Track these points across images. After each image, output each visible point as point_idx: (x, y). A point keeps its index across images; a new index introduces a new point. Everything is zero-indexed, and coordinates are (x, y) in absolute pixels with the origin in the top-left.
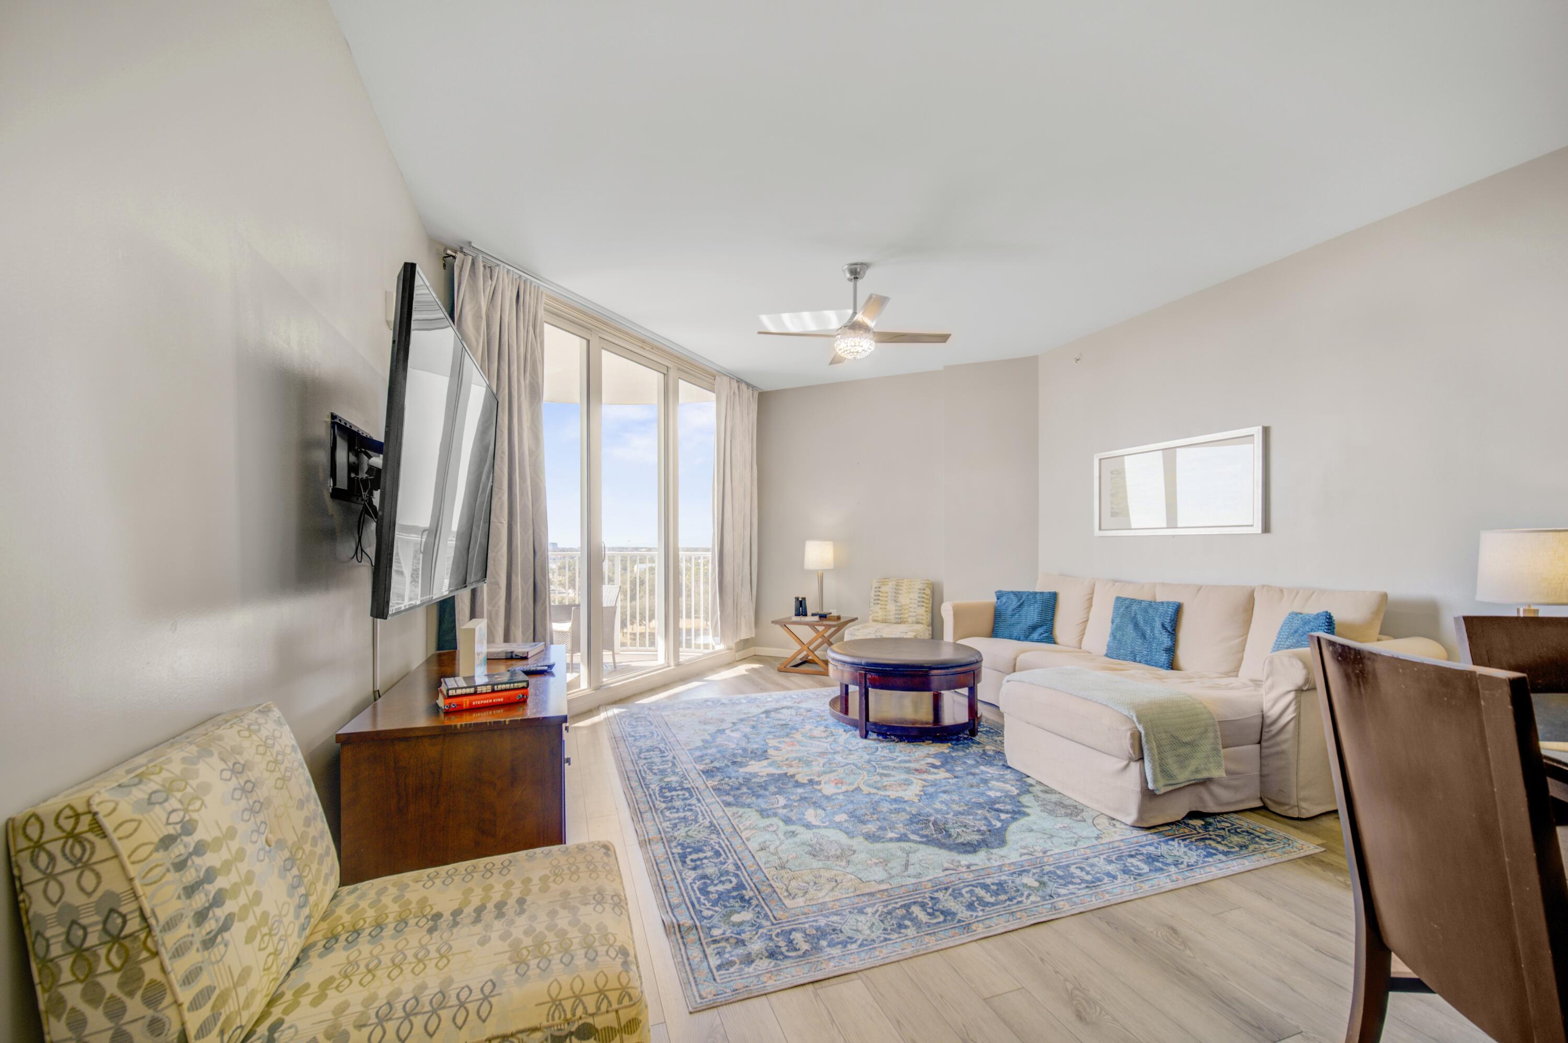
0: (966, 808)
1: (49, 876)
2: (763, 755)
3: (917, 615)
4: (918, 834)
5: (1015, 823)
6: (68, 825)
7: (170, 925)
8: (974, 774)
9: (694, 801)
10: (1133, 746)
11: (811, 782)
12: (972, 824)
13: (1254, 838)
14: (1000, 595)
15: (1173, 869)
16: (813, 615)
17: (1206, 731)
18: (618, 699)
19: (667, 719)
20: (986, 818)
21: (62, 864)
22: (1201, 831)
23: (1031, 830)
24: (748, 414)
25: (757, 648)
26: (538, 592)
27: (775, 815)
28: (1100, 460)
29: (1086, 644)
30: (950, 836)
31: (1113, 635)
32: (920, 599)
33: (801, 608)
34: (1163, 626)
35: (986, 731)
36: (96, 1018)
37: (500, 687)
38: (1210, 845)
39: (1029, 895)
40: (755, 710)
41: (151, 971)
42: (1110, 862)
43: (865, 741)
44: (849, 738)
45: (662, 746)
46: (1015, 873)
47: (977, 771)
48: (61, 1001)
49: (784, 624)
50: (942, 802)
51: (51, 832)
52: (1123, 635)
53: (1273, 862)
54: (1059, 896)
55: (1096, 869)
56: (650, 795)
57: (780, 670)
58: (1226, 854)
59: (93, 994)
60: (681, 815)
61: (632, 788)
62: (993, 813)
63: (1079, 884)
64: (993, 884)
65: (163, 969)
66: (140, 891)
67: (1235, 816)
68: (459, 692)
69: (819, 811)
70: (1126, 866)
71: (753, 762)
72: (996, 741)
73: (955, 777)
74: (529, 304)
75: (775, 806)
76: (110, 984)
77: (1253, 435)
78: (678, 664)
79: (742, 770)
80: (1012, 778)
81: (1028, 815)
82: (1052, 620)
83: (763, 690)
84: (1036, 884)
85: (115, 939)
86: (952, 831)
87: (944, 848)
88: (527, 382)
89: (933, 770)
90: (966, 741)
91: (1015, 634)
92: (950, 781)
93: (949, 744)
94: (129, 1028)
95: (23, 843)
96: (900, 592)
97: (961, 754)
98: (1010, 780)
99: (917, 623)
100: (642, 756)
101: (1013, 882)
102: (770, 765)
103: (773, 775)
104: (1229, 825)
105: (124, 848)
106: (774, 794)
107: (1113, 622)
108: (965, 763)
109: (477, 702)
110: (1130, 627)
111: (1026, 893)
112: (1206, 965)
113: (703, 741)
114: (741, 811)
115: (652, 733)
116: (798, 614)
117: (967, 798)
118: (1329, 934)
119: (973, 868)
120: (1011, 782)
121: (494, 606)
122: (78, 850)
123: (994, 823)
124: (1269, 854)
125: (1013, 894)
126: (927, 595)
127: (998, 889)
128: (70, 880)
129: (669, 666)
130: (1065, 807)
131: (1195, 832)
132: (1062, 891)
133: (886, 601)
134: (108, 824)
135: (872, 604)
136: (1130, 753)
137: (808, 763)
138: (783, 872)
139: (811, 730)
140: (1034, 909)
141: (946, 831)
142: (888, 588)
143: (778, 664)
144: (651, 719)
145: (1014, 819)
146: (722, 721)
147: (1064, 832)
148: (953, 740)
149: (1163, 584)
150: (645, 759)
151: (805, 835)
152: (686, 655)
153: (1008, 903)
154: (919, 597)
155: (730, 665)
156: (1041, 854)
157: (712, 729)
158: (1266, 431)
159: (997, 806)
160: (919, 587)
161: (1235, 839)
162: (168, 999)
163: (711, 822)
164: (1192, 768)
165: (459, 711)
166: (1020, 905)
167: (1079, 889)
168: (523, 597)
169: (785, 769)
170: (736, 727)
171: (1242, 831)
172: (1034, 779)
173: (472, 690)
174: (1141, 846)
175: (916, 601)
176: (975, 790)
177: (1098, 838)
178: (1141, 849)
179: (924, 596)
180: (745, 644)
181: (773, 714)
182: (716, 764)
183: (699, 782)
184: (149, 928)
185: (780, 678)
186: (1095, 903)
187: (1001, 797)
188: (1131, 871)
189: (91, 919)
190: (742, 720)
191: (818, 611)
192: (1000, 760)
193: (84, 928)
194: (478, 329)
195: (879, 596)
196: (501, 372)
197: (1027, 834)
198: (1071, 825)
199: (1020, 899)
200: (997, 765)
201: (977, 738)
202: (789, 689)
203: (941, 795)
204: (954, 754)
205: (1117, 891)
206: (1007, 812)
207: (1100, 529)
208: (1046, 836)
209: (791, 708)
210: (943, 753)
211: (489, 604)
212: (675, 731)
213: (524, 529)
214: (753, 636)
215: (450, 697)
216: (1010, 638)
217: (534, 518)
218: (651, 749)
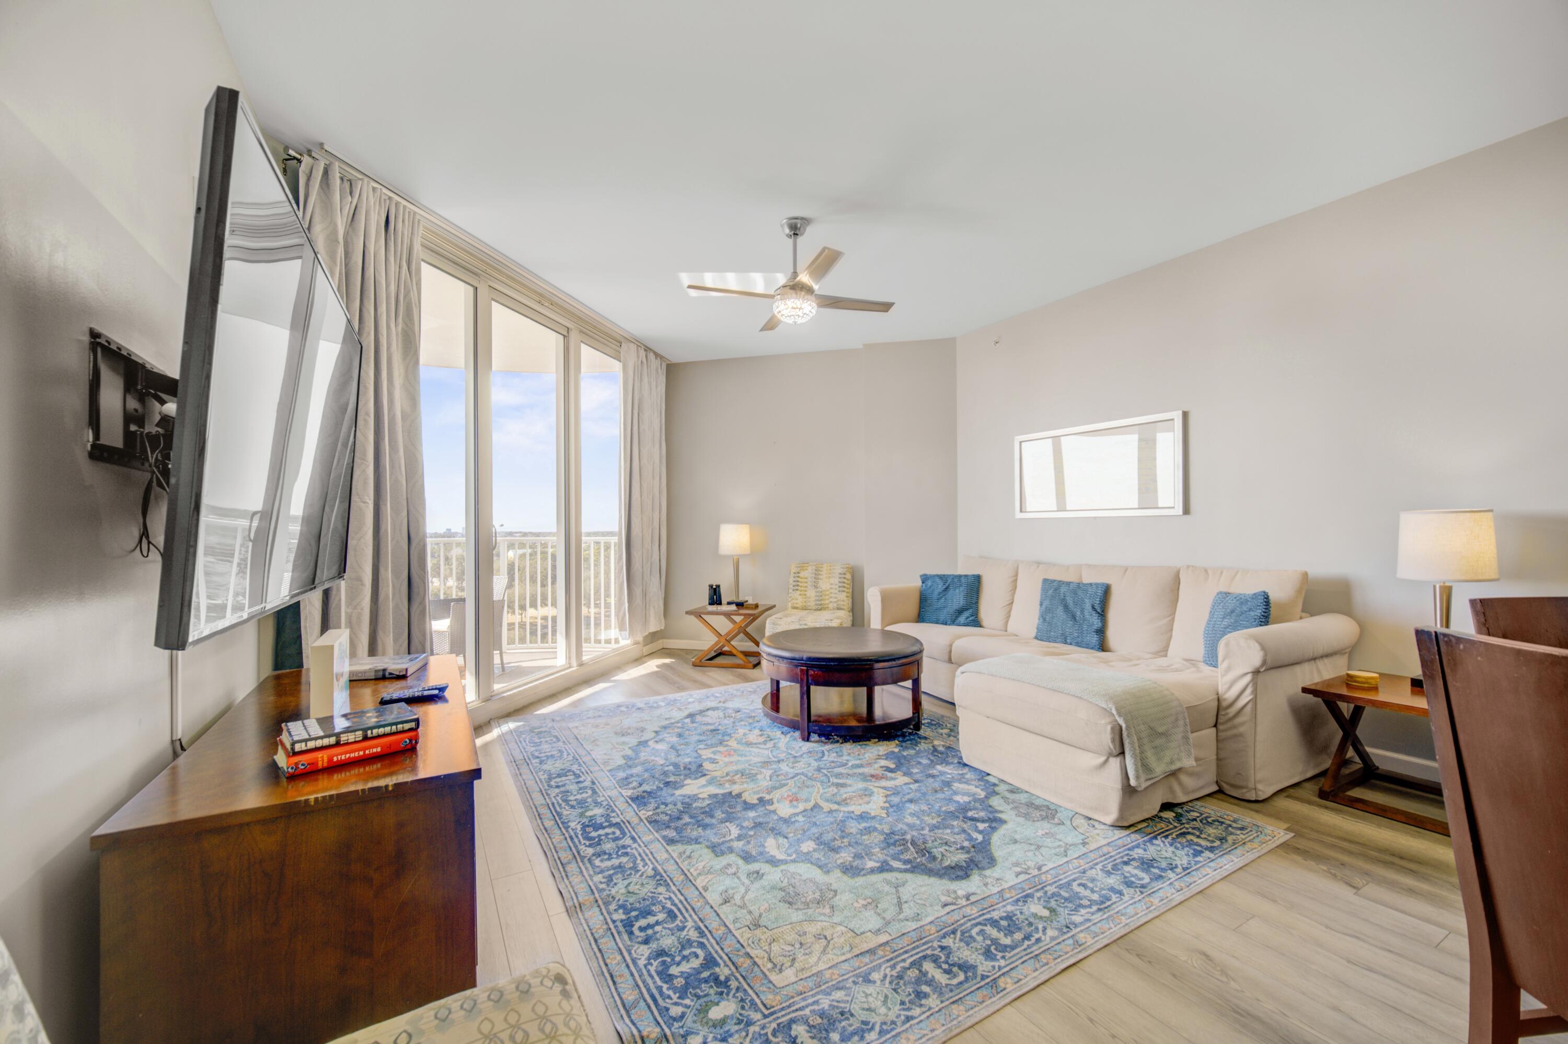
0: (939, 820)
2: (697, 771)
3: (838, 601)
4: (900, 860)
5: (995, 834)
8: (933, 776)
9: (627, 841)
10: (1113, 741)
11: (761, 800)
12: (953, 840)
13: (1227, 828)
14: (925, 578)
15: (1170, 874)
17: (1177, 720)
18: (512, 710)
19: (576, 732)
20: (964, 831)
22: (1176, 824)
23: (1015, 842)
24: (657, 386)
25: (665, 640)
26: (413, 588)
27: (731, 850)
28: (1021, 442)
29: (1011, 627)
30: (934, 858)
31: (1043, 617)
32: (840, 584)
33: (715, 596)
34: (1093, 607)
35: (928, 723)
37: (375, 732)
38: (1192, 840)
39: (1045, 929)
40: (677, 715)
42: (1109, 873)
43: (807, 744)
45: (575, 768)
46: (1018, 900)
47: (935, 772)
49: (698, 614)
50: (912, 815)
52: (1053, 617)
53: (1257, 855)
54: (1076, 926)
55: (1098, 883)
56: (571, 838)
57: (695, 665)
58: (1211, 849)
60: (616, 862)
61: (546, 829)
62: (969, 823)
63: (1090, 906)
64: (1001, 918)
67: (1199, 803)
68: (311, 745)
69: (781, 840)
70: (1125, 877)
71: (688, 781)
72: (942, 735)
73: (916, 781)
74: (403, 234)
75: (728, 838)
77: (1173, 420)
78: (581, 664)
79: (678, 792)
80: (973, 777)
81: (1005, 822)
82: (977, 603)
83: (681, 689)
84: (1046, 913)
86: (935, 852)
87: (934, 876)
88: (400, 328)
89: (889, 774)
90: (912, 737)
91: (942, 618)
92: (912, 786)
93: (897, 742)
96: (820, 577)
97: (912, 752)
98: (972, 780)
99: (839, 609)
100: (553, 783)
101: (1021, 913)
102: (710, 783)
103: (716, 796)
104: (1198, 815)
106: (723, 821)
107: (1041, 605)
108: (919, 763)
109: (340, 756)
110: (1060, 611)
111: (1040, 927)
112: (1258, 1000)
113: (624, 757)
114: (689, 848)
115: (561, 752)
116: (711, 603)
117: (937, 807)
118: (1348, 938)
119: (973, 899)
120: (973, 783)
121: (355, 608)
123: (974, 837)
124: (1249, 845)
125: (1029, 930)
126: (848, 580)
127: (1009, 925)
129: (570, 667)
130: (1038, 808)
131: (1171, 826)
132: (1077, 919)
133: (806, 587)
135: (791, 591)
136: (1110, 749)
137: (752, 777)
138: (758, 932)
139: (745, 734)
140: (1057, 948)
141: (928, 852)
142: (807, 573)
143: (691, 658)
144: (556, 734)
145: (994, 829)
146: (643, 730)
147: (1049, 840)
148: (899, 736)
149: (1089, 566)
150: (558, 787)
151: (773, 875)
152: (591, 652)
153: (1027, 943)
154: (840, 582)
155: (638, 660)
156: (1036, 872)
157: (633, 741)
158: (1185, 415)
159: (970, 814)
160: (839, 572)
161: (1211, 830)
163: (654, 869)
164: (1167, 759)
165: (311, 773)
166: (1041, 944)
167: (1093, 914)
168: (394, 594)
169: (728, 788)
170: (660, 737)
171: (1214, 821)
172: (995, 777)
173: (333, 740)
174: (1129, 849)
175: (837, 587)
176: (940, 795)
177: (1084, 844)
178: (1131, 853)
179: (845, 581)
180: (654, 637)
181: (699, 718)
182: (646, 787)
183: (629, 813)
185: (696, 674)
186: (1116, 931)
187: (970, 802)
188: (1133, 882)
190: (665, 728)
191: (733, 598)
192: (953, 756)
195: (798, 581)
196: (365, 312)
197: (1013, 847)
198: (1052, 831)
199: (1037, 936)
200: (952, 763)
201: (921, 732)
202: (709, 686)
203: (908, 805)
204: (905, 753)
205: (1130, 911)
206: (983, 821)
207: (1021, 511)
208: (1033, 848)
209: (717, 708)
210: (893, 752)
211: (348, 606)
212: (588, 747)
213: (396, 511)
214: (663, 628)
215: (295, 754)
216: (937, 622)
217: (409, 496)
218: (563, 773)
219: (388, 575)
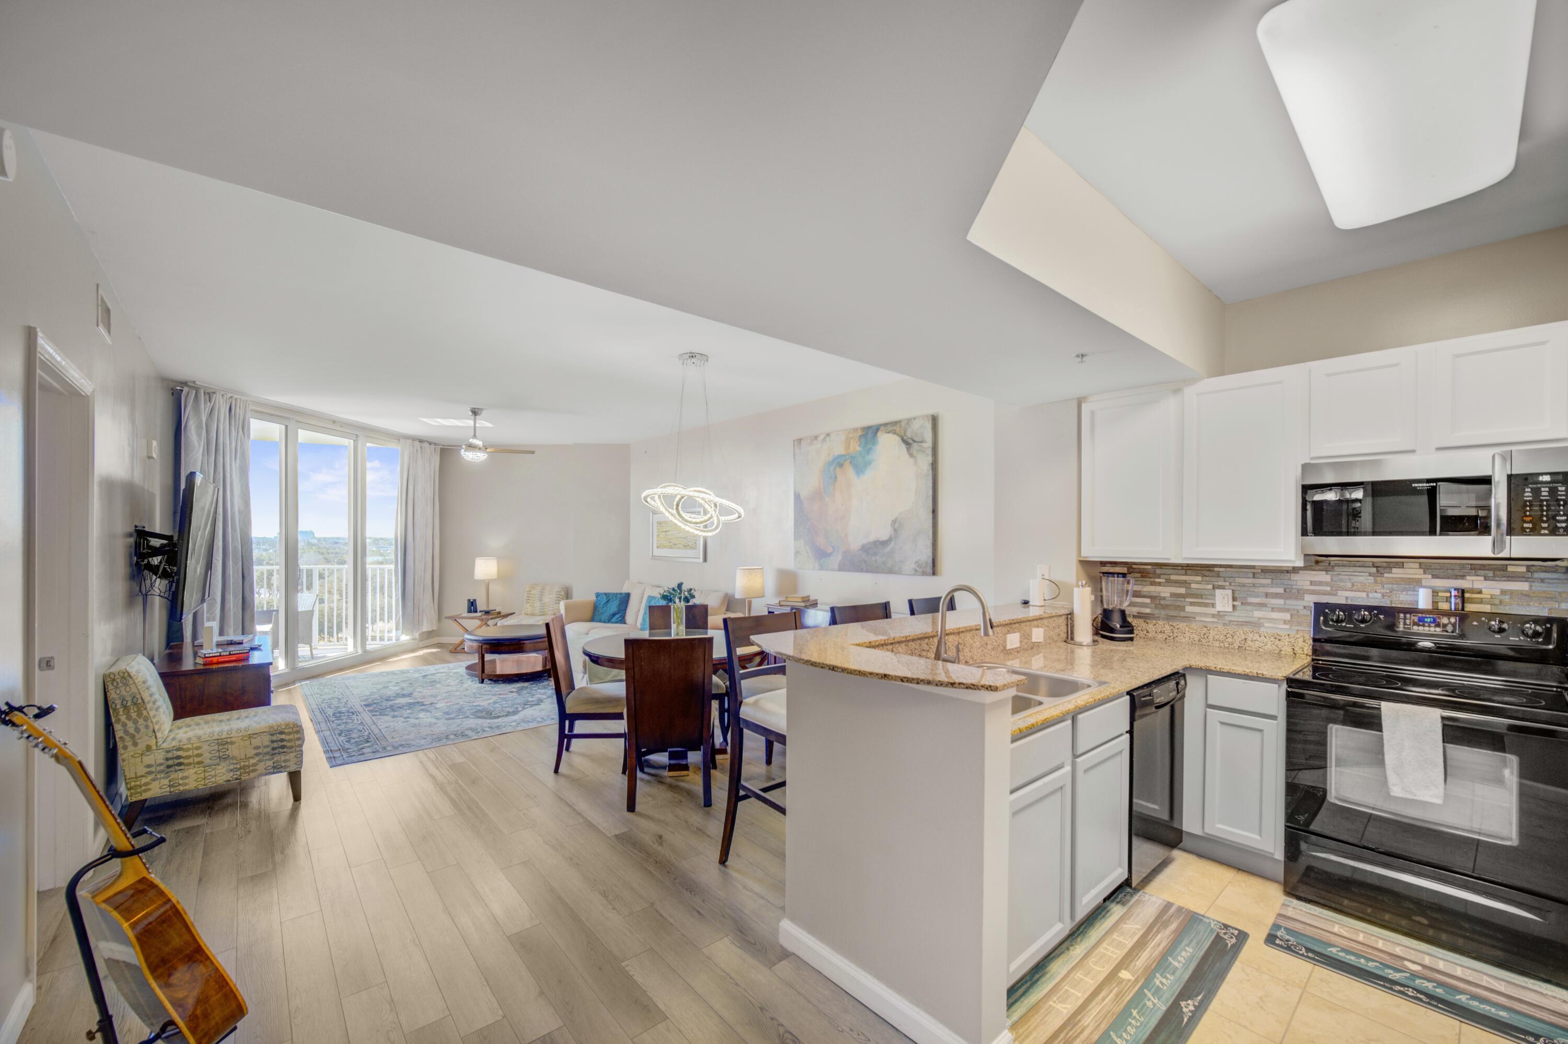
0: (510, 705)
1: (117, 688)
2: (410, 695)
4: (475, 716)
6: (122, 675)
7: (149, 702)
9: (355, 716)
11: (432, 704)
14: (598, 595)
16: (480, 612)
18: (312, 676)
19: (347, 684)
21: (120, 685)
24: (432, 466)
25: (440, 638)
26: (246, 604)
33: (472, 606)
36: (130, 724)
37: (234, 652)
40: (416, 675)
41: (145, 713)
43: (480, 686)
44: (473, 685)
45: (339, 696)
48: (119, 720)
49: (455, 619)
51: (117, 677)
57: (451, 652)
59: (129, 718)
62: (523, 706)
65: (148, 713)
66: (141, 692)
68: (211, 655)
69: (428, 713)
71: (400, 699)
74: (239, 414)
75: (403, 714)
76: (134, 715)
78: (362, 653)
79: (391, 702)
82: (626, 610)
83: (431, 664)
85: (135, 704)
88: (238, 465)
91: (603, 619)
92: (514, 696)
94: (140, 727)
95: (109, 679)
96: (544, 594)
99: (554, 614)
102: (411, 699)
103: (410, 703)
105: (136, 681)
106: (405, 709)
109: (221, 659)
113: (371, 692)
114: (381, 717)
115: (335, 692)
116: (470, 611)
117: (515, 702)
122: (125, 681)
126: (562, 595)
128: (123, 689)
129: (356, 653)
133: (534, 600)
134: (132, 675)
135: (524, 603)
137: (436, 696)
138: (394, 732)
139: (448, 682)
142: (536, 592)
143: (451, 648)
144: (335, 685)
151: (414, 721)
152: (371, 646)
154: (557, 594)
155: (413, 651)
157: (380, 686)
160: (558, 590)
162: (149, 721)
163: (361, 722)
165: (212, 663)
168: (233, 607)
169: (419, 700)
170: (398, 684)
173: (218, 654)
175: (554, 600)
176: (524, 699)
179: (560, 596)
180: (430, 634)
182: (375, 701)
183: (361, 710)
184: (144, 702)
185: (449, 657)
189: (129, 699)
190: (404, 681)
191: (485, 608)
193: (127, 701)
194: (199, 435)
195: (529, 597)
196: (218, 462)
202: (449, 663)
209: (444, 672)
211: (207, 613)
212: (351, 689)
213: (235, 563)
214: (435, 629)
215: (206, 657)
216: (600, 621)
217: (243, 555)
218: (333, 698)
219: (230, 598)
